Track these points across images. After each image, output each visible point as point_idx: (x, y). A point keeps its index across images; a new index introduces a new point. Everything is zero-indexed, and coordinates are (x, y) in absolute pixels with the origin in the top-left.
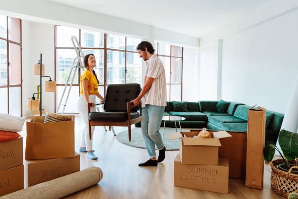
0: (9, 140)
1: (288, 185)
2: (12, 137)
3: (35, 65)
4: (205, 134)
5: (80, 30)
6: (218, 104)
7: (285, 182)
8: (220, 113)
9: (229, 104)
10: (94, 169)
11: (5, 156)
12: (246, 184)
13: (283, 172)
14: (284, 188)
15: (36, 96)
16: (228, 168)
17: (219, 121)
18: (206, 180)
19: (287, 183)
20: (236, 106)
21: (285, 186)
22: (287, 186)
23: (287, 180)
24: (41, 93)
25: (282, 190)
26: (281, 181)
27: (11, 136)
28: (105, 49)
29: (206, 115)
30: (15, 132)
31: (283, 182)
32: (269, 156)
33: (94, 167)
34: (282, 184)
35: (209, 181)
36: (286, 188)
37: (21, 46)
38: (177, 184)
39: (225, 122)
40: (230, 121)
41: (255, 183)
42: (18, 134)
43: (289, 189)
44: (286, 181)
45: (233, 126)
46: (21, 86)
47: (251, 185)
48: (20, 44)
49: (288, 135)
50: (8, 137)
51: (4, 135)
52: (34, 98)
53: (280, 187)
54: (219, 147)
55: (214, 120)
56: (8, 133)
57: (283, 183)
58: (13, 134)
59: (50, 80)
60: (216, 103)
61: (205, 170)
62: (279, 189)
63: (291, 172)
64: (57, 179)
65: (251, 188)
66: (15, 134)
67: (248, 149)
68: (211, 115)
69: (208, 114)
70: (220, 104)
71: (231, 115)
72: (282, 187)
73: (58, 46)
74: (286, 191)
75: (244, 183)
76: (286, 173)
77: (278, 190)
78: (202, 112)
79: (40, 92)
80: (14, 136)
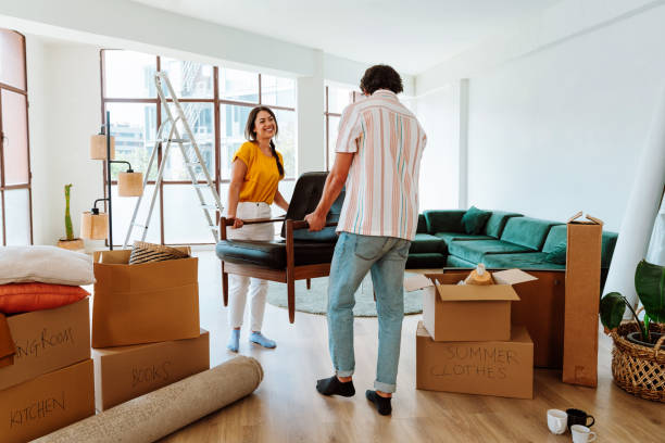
0: (65, 304)
1: (654, 374)
2: (72, 298)
3: (94, 138)
4: (482, 276)
5: (158, 58)
6: (465, 216)
7: (647, 369)
8: (470, 234)
9: (489, 215)
10: (244, 361)
11: (54, 340)
12: (564, 378)
13: (644, 348)
14: (645, 380)
15: (100, 206)
16: (531, 345)
17: (475, 252)
18: (486, 372)
19: (652, 370)
20: (506, 219)
21: (647, 377)
22: (651, 376)
23: (652, 364)
24: (109, 199)
25: (641, 385)
26: (638, 367)
27: (70, 294)
28: (216, 101)
29: (443, 242)
30: (77, 287)
31: (642, 369)
32: (612, 317)
33: (245, 357)
34: (641, 374)
35: (491, 374)
36: (650, 382)
37: (26, 96)
38: (422, 385)
39: (488, 253)
40: (496, 250)
41: (582, 375)
42: (83, 290)
43: (655, 382)
44: (649, 366)
45: (508, 261)
46: (28, 186)
47: (576, 379)
48: (25, 93)
49: (655, 273)
50: (62, 297)
51: (54, 293)
52: (96, 211)
53: (636, 378)
54: (513, 302)
55: (462, 251)
56: (62, 290)
57: (644, 372)
58: (73, 291)
59: (130, 171)
60: (462, 213)
61: (482, 351)
62: (635, 383)
63: (661, 348)
64: (173, 386)
65: (574, 385)
66: (77, 291)
67: (568, 306)
68: (455, 240)
69: (447, 239)
70: (470, 216)
71: (494, 239)
72: (641, 380)
73: (108, 95)
74: (649, 386)
75: (560, 377)
76: (650, 350)
77: (631, 385)
78: (433, 234)
79: (107, 197)
80: (75, 294)
